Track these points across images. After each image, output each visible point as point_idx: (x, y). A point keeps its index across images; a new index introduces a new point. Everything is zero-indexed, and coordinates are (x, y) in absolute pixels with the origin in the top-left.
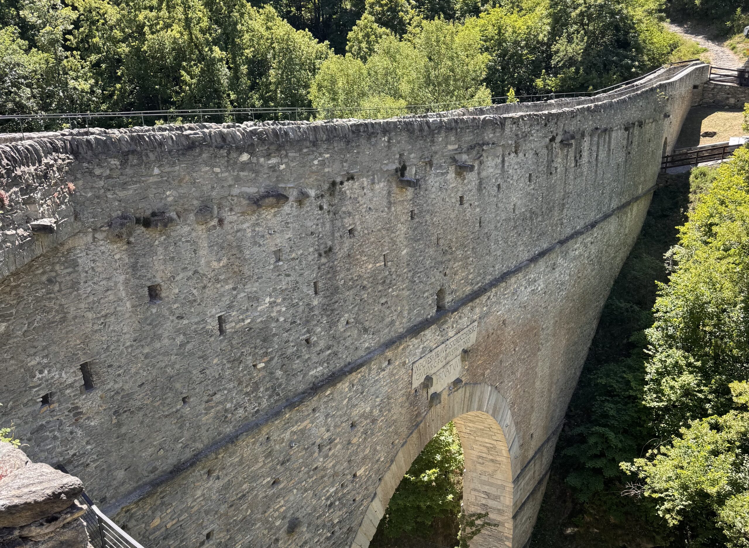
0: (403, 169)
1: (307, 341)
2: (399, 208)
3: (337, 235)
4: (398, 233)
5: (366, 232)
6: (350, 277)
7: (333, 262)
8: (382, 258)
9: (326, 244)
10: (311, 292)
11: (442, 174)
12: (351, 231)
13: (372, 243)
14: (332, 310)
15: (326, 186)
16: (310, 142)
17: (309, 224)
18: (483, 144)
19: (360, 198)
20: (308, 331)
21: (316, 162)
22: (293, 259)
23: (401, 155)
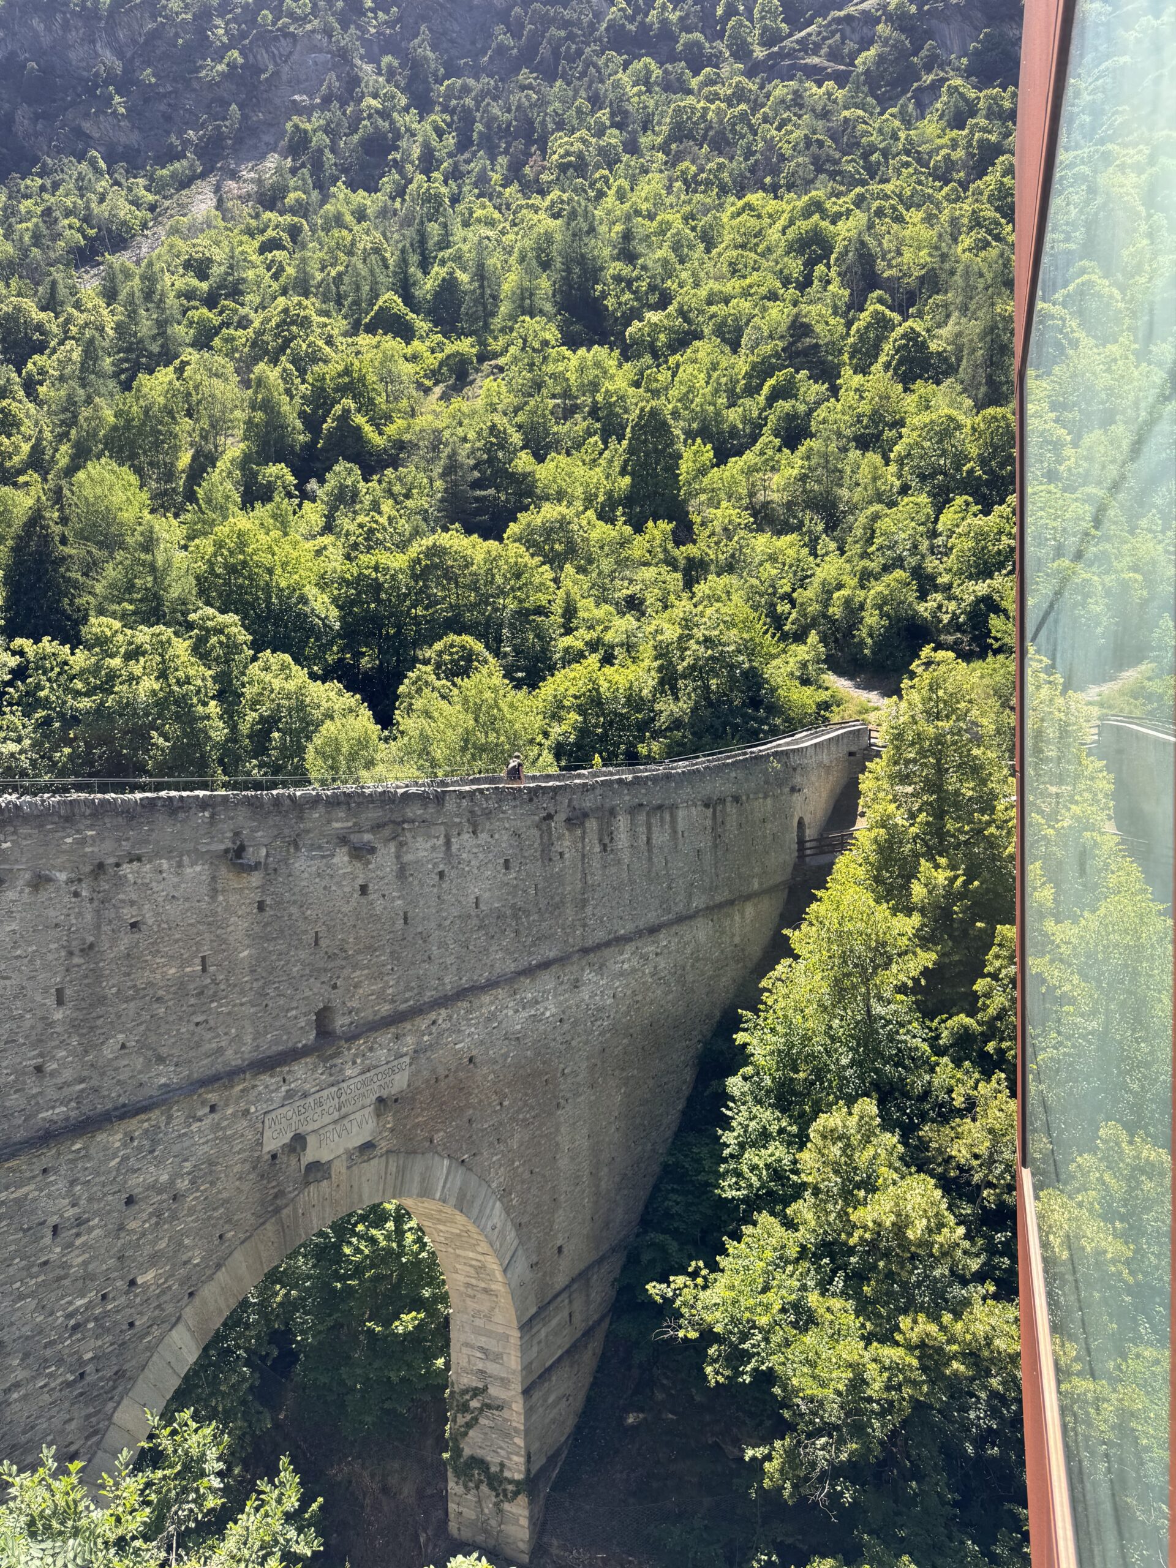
0: (240, 851)
1: (39, 1069)
2: (233, 898)
3: (106, 928)
4: (229, 929)
5: (165, 926)
6: (129, 984)
7: (97, 963)
8: (198, 961)
9: (84, 939)
10: (51, 1001)
11: (323, 857)
12: (134, 925)
13: (177, 941)
14: (91, 1028)
15: (87, 869)
16: (60, 817)
17: (52, 913)
18: (404, 822)
19: (154, 884)
20: (41, 1055)
21: (69, 840)
22: (19, 957)
23: (237, 834)
